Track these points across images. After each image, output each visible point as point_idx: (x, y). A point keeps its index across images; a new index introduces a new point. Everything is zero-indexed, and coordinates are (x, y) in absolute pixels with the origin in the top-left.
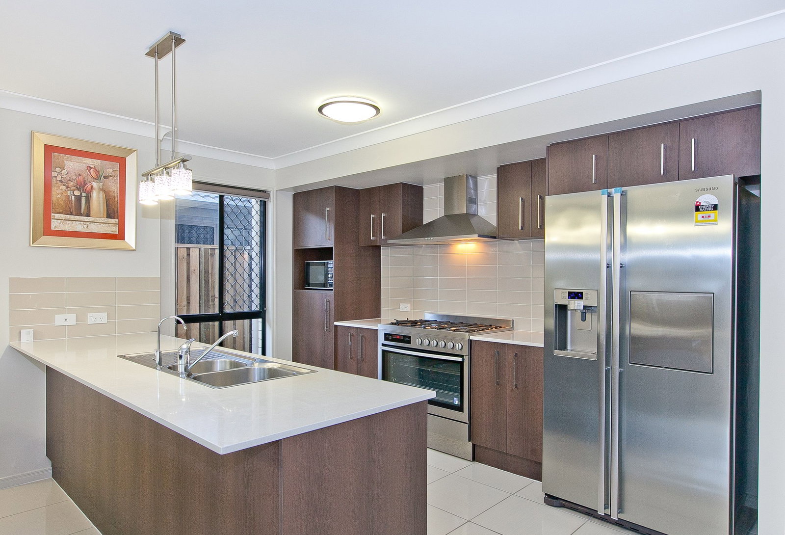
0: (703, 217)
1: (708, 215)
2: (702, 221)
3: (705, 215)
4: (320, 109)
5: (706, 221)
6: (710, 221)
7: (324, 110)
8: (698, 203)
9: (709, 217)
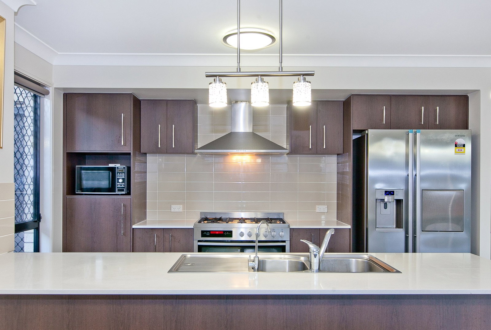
0: (458, 150)
1: (461, 149)
2: (458, 152)
3: (459, 149)
4: (225, 38)
5: (460, 152)
6: (461, 152)
7: (228, 40)
8: (456, 143)
9: (461, 150)
